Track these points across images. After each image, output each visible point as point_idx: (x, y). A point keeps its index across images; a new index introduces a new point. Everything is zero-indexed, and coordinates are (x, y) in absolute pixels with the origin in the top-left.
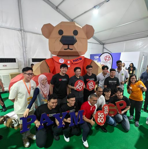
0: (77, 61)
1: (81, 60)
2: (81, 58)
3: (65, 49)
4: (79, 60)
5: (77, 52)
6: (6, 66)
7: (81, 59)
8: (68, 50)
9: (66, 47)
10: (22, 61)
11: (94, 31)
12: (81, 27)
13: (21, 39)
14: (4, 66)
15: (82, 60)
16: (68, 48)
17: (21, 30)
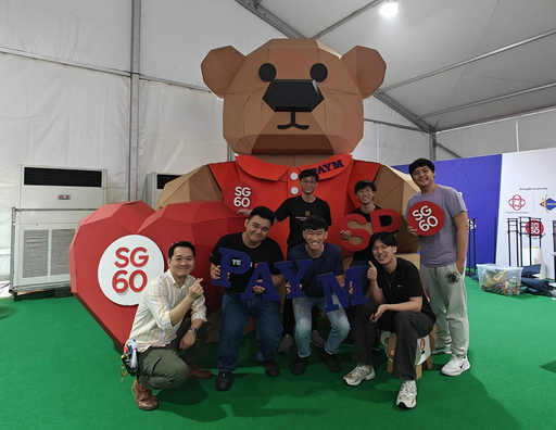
0: (324, 171)
1: (340, 170)
2: (339, 161)
3: (279, 127)
4: (332, 167)
5: (324, 138)
6: (68, 197)
7: (338, 164)
8: (293, 131)
9: (285, 118)
10: (123, 183)
11: (384, 66)
12: (340, 57)
13: (126, 103)
14: (61, 197)
15: (343, 169)
16: (293, 123)
17: (132, 73)
